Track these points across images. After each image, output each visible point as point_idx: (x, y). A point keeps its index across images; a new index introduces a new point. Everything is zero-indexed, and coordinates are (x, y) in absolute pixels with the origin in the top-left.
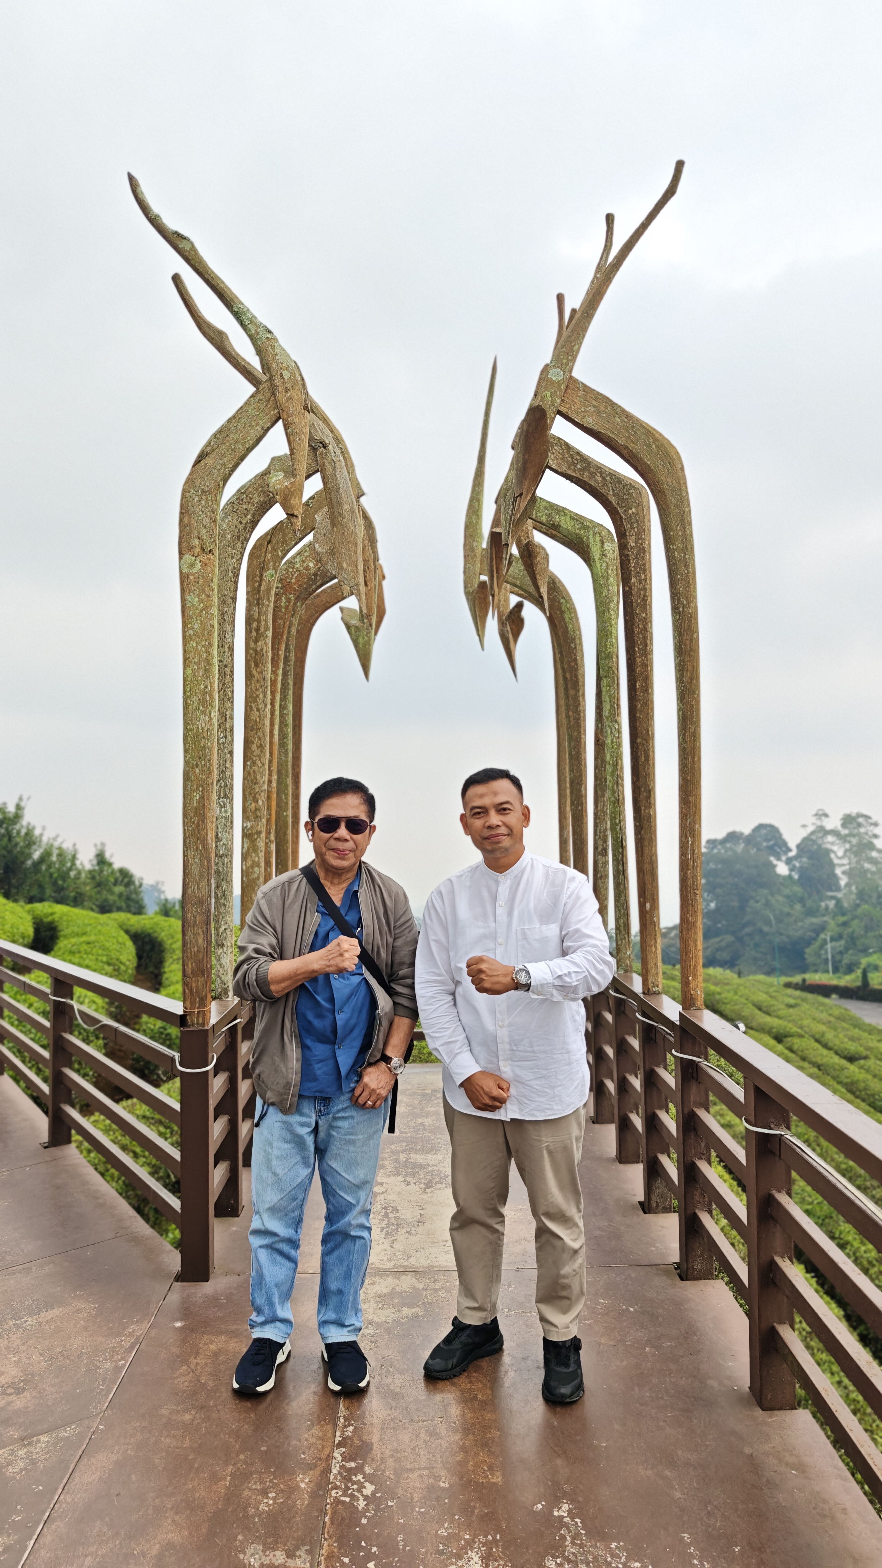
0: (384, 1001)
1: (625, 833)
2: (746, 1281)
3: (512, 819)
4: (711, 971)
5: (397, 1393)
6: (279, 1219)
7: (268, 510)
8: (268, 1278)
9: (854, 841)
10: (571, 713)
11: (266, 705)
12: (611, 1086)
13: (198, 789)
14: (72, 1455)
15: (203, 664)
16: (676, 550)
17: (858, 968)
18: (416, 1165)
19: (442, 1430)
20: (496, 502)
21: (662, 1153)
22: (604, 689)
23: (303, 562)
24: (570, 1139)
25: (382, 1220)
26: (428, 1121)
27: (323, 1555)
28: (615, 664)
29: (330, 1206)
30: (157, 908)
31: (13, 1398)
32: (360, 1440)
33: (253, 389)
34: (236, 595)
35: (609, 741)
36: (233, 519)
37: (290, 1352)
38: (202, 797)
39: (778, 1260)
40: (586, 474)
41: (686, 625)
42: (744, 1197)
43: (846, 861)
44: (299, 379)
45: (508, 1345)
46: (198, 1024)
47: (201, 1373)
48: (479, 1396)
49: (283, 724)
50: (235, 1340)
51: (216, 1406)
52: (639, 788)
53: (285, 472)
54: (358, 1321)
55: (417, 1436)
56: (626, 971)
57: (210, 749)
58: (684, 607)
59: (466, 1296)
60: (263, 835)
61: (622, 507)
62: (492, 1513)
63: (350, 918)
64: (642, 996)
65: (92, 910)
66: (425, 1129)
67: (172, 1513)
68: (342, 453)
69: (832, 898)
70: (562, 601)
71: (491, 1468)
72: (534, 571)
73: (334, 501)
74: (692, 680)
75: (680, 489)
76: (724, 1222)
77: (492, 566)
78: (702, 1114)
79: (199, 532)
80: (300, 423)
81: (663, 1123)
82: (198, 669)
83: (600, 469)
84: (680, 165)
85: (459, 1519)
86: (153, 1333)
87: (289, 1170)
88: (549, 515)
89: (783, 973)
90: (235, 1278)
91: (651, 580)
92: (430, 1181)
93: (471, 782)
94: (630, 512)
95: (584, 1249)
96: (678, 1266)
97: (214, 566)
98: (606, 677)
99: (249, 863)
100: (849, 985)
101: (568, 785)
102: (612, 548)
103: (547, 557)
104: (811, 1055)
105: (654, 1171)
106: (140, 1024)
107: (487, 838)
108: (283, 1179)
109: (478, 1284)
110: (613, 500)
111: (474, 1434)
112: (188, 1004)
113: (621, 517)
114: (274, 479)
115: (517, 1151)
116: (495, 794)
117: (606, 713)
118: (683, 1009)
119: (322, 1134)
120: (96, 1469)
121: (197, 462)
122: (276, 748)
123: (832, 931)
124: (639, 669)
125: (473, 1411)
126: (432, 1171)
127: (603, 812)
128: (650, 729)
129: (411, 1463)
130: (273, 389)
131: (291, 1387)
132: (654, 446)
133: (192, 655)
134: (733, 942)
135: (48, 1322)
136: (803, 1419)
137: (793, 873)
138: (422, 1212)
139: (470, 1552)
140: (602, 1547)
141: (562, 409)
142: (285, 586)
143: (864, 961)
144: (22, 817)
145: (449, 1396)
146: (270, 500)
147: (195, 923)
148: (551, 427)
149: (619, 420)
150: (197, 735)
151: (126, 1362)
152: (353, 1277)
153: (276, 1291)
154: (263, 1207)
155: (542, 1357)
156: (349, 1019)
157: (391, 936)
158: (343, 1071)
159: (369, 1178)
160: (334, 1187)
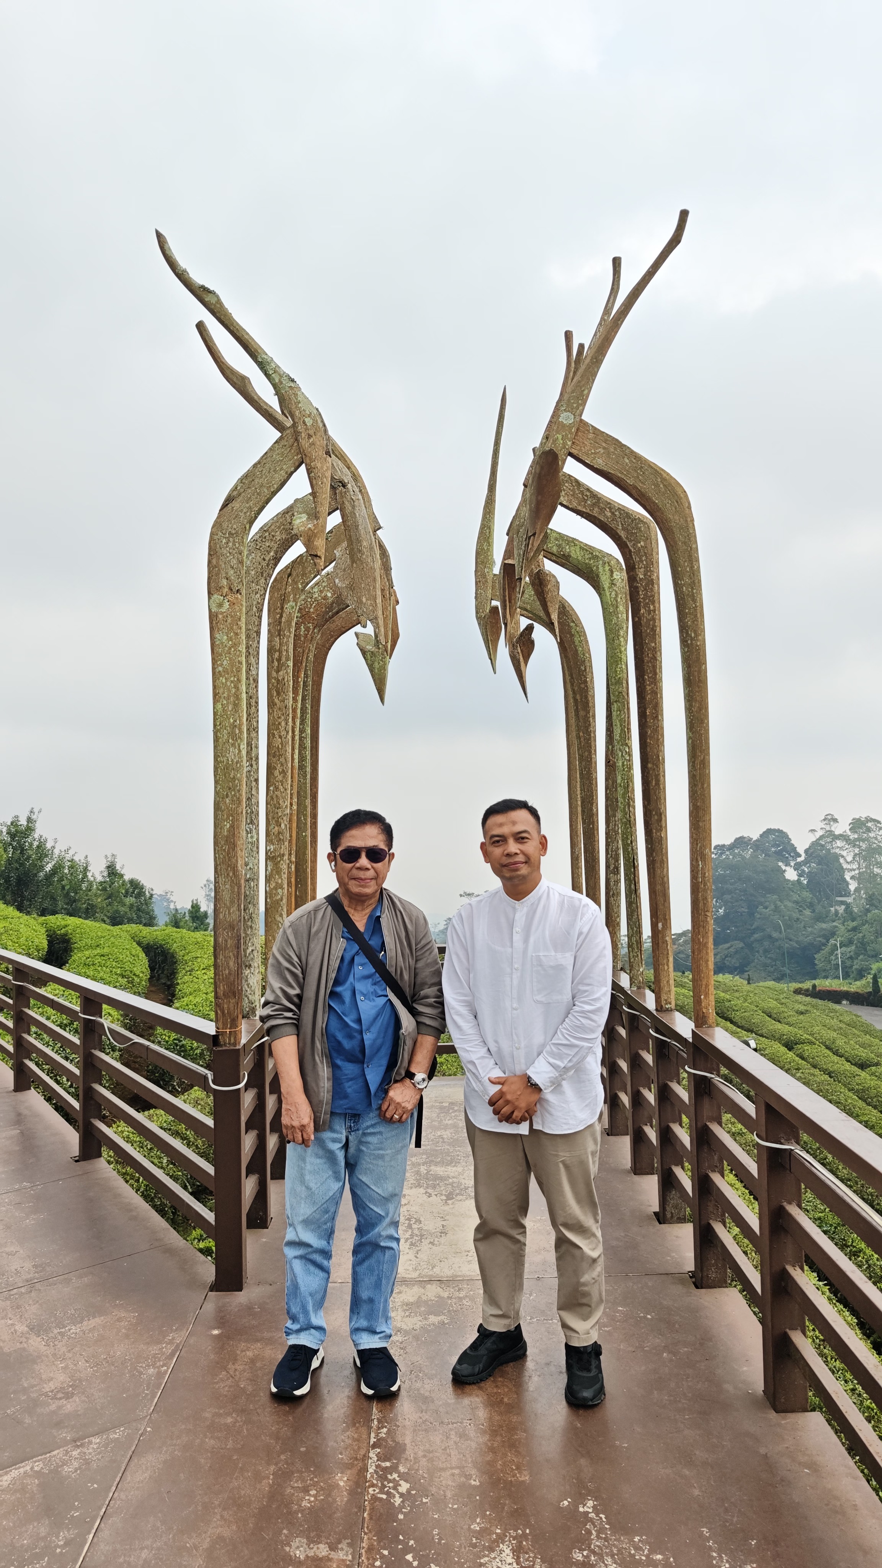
0: (407, 1021)
1: (637, 854)
2: (759, 1289)
3: (531, 847)
4: (720, 977)
5: (426, 1397)
6: (313, 1230)
7: (290, 547)
8: (303, 1289)
9: (864, 845)
10: (581, 734)
11: (288, 732)
12: (625, 1099)
13: (228, 818)
14: (123, 1456)
15: (232, 699)
16: (684, 585)
17: (869, 973)
18: (437, 1178)
19: (472, 1432)
20: (508, 534)
21: (677, 1165)
22: (614, 714)
23: (321, 592)
24: (586, 1153)
25: (407, 1231)
26: (447, 1134)
27: (363, 1548)
28: (625, 690)
29: (360, 1219)
30: (167, 919)
31: (64, 1402)
32: (394, 1441)
33: (279, 434)
34: (260, 629)
35: (620, 764)
36: (257, 556)
37: (323, 1358)
38: (232, 826)
39: (790, 1269)
40: (596, 509)
41: (694, 656)
42: (756, 1205)
43: (855, 866)
44: (321, 425)
45: (531, 1351)
46: (229, 1044)
47: (240, 1378)
48: (506, 1400)
49: (302, 747)
50: (271, 1347)
51: (256, 1409)
52: (651, 811)
53: (308, 514)
54: (389, 1328)
55: (447, 1438)
56: (639, 988)
57: (240, 780)
58: (692, 640)
59: (491, 1305)
60: (286, 857)
61: (631, 541)
62: (521, 1509)
63: (374, 943)
64: (655, 1013)
65: (104, 921)
66: (443, 1142)
67: (220, 1510)
68: (360, 491)
69: (842, 903)
70: (572, 624)
71: (518, 1468)
72: (545, 598)
73: (354, 538)
74: (700, 710)
75: (687, 528)
76: (736, 1230)
77: (504, 596)
78: (715, 1128)
79: (227, 573)
80: (322, 467)
81: (677, 1136)
82: (228, 703)
83: (609, 504)
84: (684, 214)
85: (490, 1514)
86: (192, 1341)
87: (322, 1184)
88: (559, 546)
89: (793, 979)
90: (268, 1288)
91: (659, 611)
92: (451, 1193)
93: (491, 812)
94: (639, 545)
95: (602, 1259)
96: (693, 1275)
97: (242, 605)
98: (616, 702)
99: (273, 885)
100: (859, 991)
101: (579, 803)
102: (620, 577)
103: (557, 585)
104: (822, 1062)
105: (668, 1183)
106: (156, 1036)
107: (505, 866)
108: (316, 1192)
109: (502, 1292)
110: (623, 534)
111: (501, 1435)
112: (221, 1026)
113: (630, 551)
114: (298, 521)
115: (535, 1166)
116: (514, 823)
117: (617, 736)
118: (696, 1027)
119: (352, 1150)
120: (147, 1469)
121: (225, 505)
122: (296, 771)
123: (842, 936)
124: (649, 696)
125: (501, 1414)
126: (453, 1183)
127: (615, 831)
128: (661, 754)
129: (443, 1463)
130: (296, 435)
131: (326, 1392)
132: (661, 486)
133: (221, 691)
134: (742, 948)
135: (90, 1330)
136: (816, 1422)
137: (802, 879)
138: (444, 1223)
139: (501, 1545)
140: (626, 1540)
141: (573, 451)
142: (304, 616)
143: (875, 967)
144: (34, 830)
145: (477, 1399)
146: (291, 537)
147: (226, 948)
148: (562, 468)
149: (627, 461)
150: (227, 767)
151: (168, 1369)
152: (383, 1286)
153: (309, 1299)
154: (297, 1219)
155: (564, 1362)
156: (375, 1040)
157: (413, 959)
158: (373, 1089)
159: (397, 1191)
160: (364, 1200)
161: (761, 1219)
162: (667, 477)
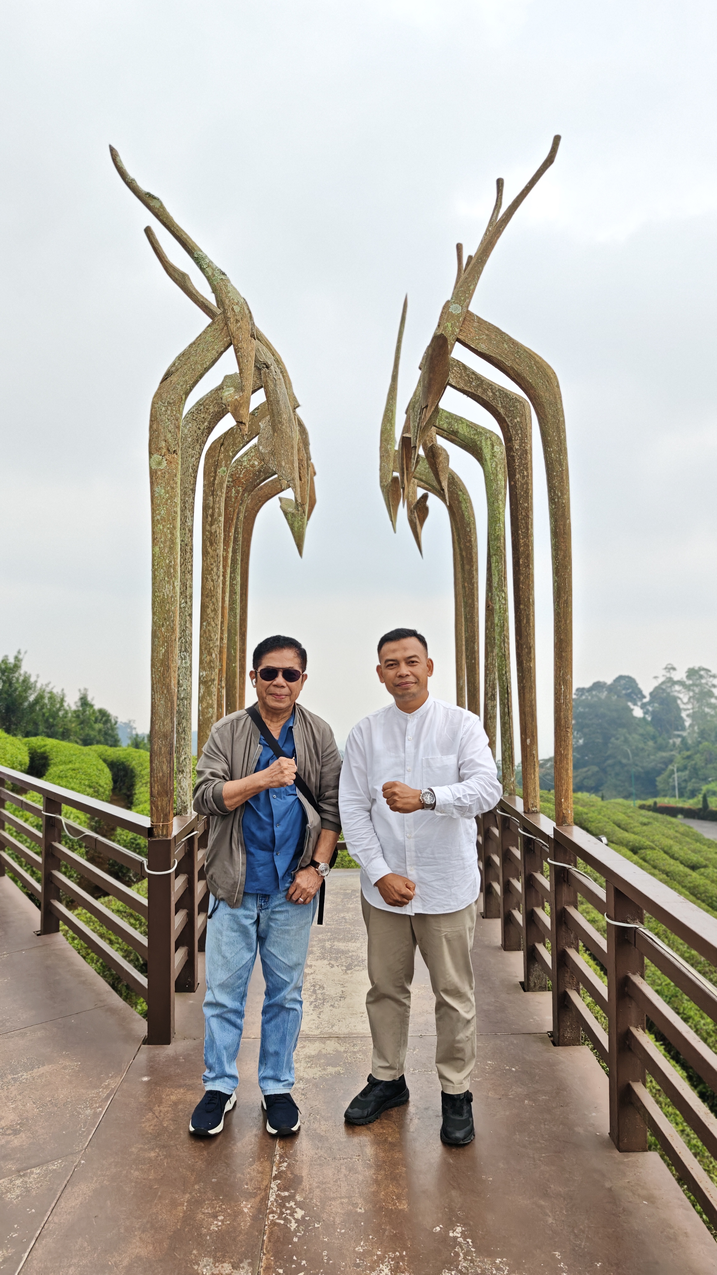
0: (313, 817)
1: (510, 682)
2: (607, 1047)
3: (419, 669)
4: (579, 795)
5: (322, 1136)
6: (228, 993)
7: (221, 418)
8: (218, 1042)
9: (697, 690)
10: (466, 584)
11: (219, 577)
12: (497, 888)
13: (163, 644)
14: (59, 1185)
15: (168, 543)
16: (553, 451)
17: (700, 793)
18: (339, 951)
19: (360, 1166)
20: (406, 413)
21: (539, 942)
22: (493, 565)
23: (250, 460)
24: (464, 929)
25: (311, 996)
26: (349, 916)
27: (262, 1267)
28: (502, 545)
29: (269, 984)
30: (129, 742)
31: (11, 1138)
32: (293, 1174)
33: (210, 320)
34: (195, 487)
35: (498, 607)
36: (193, 426)
37: (236, 1102)
38: (167, 651)
39: (633, 1029)
40: (480, 390)
41: (560, 513)
42: (606, 979)
43: (690, 706)
44: (247, 312)
45: (413, 1098)
46: (162, 835)
47: (164, 1118)
48: (390, 1139)
49: (233, 592)
50: (191, 1092)
51: (176, 1145)
52: (522, 645)
53: (235, 388)
54: (291, 1077)
55: (339, 1171)
56: (510, 794)
57: (174, 613)
59: (379, 1058)
60: (216, 682)
61: (508, 417)
62: (399, 1233)
63: (286, 749)
64: (523, 814)
65: (77, 743)
66: (346, 922)
67: (140, 1232)
68: (281, 372)
69: (679, 736)
70: (460, 493)
71: (398, 1198)
72: (437, 468)
73: (275, 412)
74: (565, 558)
75: (556, 403)
76: (589, 999)
77: (402, 465)
78: (571, 910)
79: (165, 436)
80: (247, 348)
81: (539, 918)
82: (164, 547)
83: (491, 386)
84: (557, 139)
85: (372, 1238)
86: (125, 1086)
87: (236, 954)
88: (449, 423)
89: (638, 797)
90: (192, 1042)
91: (532, 476)
92: (350, 965)
93: (386, 640)
94: (516, 421)
95: (475, 1020)
96: (552, 1035)
97: (178, 463)
98: (495, 555)
99: (205, 705)
100: (692, 807)
101: (464, 643)
102: (500, 450)
103: (447, 457)
104: (660, 863)
105: (532, 957)
106: (116, 835)
107: (398, 685)
108: (231, 961)
109: (389, 1047)
110: (502, 411)
111: (385, 1169)
112: (155, 820)
113: (508, 425)
114: (227, 393)
115: (421, 940)
116: (405, 649)
117: (495, 584)
118: (557, 825)
119: (262, 926)
120: (79, 1196)
121: (164, 379)
122: (227, 611)
123: (679, 763)
124: (522, 548)
125: (385, 1151)
126: (352, 956)
127: (493, 665)
128: (531, 597)
129: (334, 1193)
130: (226, 320)
131: (236, 1130)
132: (535, 368)
133: (159, 536)
134: (597, 772)
135: (39, 1076)
136: (653, 1159)
137: (647, 716)
138: (343, 989)
139: (381, 1266)
140: (489, 1262)
141: (460, 337)
142: (235, 480)
143: (705, 788)
144: (20, 667)
145: (365, 1138)
146: (223, 410)
147: (160, 754)
148: (451, 352)
149: (506, 346)
150: (163, 601)
151: (103, 1110)
152: (287, 1042)
153: (224, 1052)
154: (214, 984)
155: (441, 1108)
156: (285, 832)
157: (319, 764)
158: (280, 874)
159: (300, 961)
160: (272, 968)
161: (609, 987)
162: (540, 361)
